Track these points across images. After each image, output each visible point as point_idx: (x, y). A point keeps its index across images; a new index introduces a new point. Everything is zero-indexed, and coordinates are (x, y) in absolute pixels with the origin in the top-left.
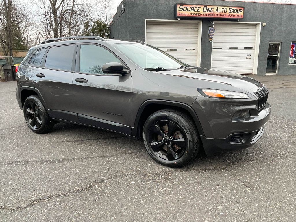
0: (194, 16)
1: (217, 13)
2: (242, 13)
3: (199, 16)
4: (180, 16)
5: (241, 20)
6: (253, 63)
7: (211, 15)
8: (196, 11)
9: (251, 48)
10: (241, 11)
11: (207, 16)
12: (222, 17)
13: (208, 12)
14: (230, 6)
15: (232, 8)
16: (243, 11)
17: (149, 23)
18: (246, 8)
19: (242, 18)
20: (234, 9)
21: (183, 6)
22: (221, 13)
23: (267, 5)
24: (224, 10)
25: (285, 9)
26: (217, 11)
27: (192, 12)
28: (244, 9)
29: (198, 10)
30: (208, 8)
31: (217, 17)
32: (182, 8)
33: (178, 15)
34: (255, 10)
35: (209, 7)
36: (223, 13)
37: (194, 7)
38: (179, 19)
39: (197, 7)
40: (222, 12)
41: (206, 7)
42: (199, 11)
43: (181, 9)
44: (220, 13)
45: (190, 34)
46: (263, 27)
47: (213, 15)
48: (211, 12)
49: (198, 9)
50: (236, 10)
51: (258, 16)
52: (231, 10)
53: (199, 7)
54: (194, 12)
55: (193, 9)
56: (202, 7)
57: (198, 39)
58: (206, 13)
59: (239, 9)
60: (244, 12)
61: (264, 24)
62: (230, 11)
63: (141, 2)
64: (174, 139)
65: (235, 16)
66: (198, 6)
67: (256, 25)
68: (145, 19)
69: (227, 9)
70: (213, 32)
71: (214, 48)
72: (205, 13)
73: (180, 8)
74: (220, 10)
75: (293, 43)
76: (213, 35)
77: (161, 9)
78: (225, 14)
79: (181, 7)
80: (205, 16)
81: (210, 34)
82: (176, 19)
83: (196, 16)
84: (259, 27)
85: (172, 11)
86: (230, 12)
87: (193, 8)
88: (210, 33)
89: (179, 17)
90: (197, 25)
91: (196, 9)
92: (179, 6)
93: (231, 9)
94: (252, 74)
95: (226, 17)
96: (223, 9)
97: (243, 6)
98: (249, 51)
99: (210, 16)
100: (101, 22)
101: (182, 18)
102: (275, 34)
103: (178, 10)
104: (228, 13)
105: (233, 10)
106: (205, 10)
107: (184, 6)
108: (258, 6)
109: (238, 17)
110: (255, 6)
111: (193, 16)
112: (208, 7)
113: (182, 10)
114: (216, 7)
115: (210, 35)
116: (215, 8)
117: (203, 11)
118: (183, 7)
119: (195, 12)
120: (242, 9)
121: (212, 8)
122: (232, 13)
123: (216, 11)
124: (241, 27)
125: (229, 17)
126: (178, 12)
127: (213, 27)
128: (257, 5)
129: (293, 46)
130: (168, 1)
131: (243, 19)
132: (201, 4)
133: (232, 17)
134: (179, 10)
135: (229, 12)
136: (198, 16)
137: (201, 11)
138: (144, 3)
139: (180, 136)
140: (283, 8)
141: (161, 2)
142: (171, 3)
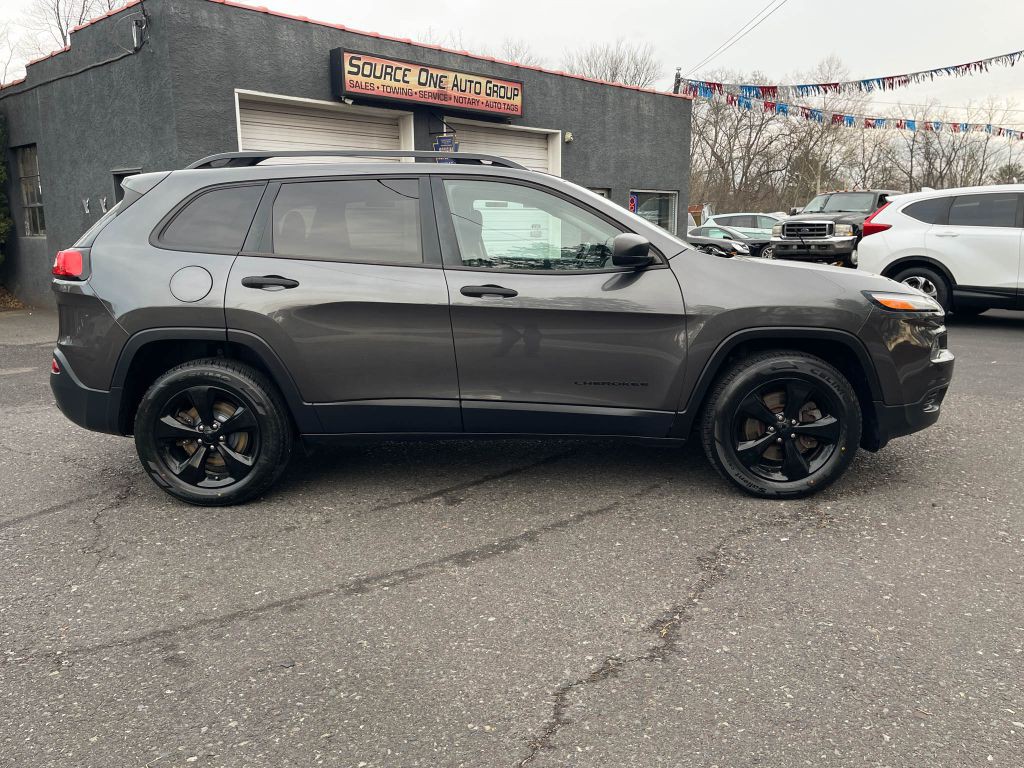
0: (395, 96)
1: (455, 93)
2: (518, 101)
3: (408, 97)
4: (352, 90)
5: (515, 119)
7: (442, 97)
8: (399, 81)
10: (516, 92)
11: (430, 100)
12: (470, 106)
13: (432, 89)
14: (490, 78)
15: (494, 82)
16: (519, 93)
17: (248, 104)
18: (524, 86)
19: (519, 113)
20: (499, 85)
21: (359, 59)
22: (467, 95)
23: (571, 82)
24: (473, 85)
25: (610, 99)
26: (457, 86)
27: (388, 81)
28: (521, 88)
29: (406, 79)
30: (432, 75)
31: (456, 104)
32: (358, 67)
33: (348, 89)
34: (545, 95)
35: (435, 72)
36: (473, 96)
37: (392, 68)
38: (350, 102)
39: (401, 69)
40: (468, 90)
41: (427, 71)
42: (408, 82)
43: (355, 70)
44: (463, 95)
46: (566, 144)
47: (446, 97)
48: (440, 87)
49: (405, 75)
50: (502, 90)
51: (552, 112)
52: (490, 88)
53: (406, 70)
54: (394, 84)
55: (390, 74)
56: (415, 70)
58: (426, 88)
59: (510, 86)
60: (522, 96)
61: (569, 136)
62: (488, 92)
63: (216, 26)
64: (802, 424)
65: (503, 106)
66: (404, 66)
67: (546, 137)
68: (236, 90)
69: (480, 83)
72: (423, 88)
73: (352, 65)
74: (463, 84)
75: (633, 193)
77: (287, 59)
78: (476, 97)
79: (354, 62)
80: (423, 100)
82: (337, 99)
83: (399, 96)
84: (557, 146)
85: (322, 70)
86: (490, 95)
87: (389, 70)
89: (350, 96)
91: (399, 75)
92: (347, 57)
93: (491, 85)
95: (481, 107)
96: (471, 82)
97: (517, 78)
99: (437, 102)
101: (361, 100)
102: (593, 165)
103: (346, 72)
104: (483, 97)
105: (495, 89)
106: (423, 80)
107: (364, 59)
108: (549, 83)
109: (508, 112)
110: (544, 82)
111: (391, 95)
112: (431, 71)
113: (357, 74)
114: (453, 74)
116: (451, 76)
117: (420, 83)
118: (360, 63)
119: (397, 85)
120: (518, 86)
121: (441, 77)
122: (494, 98)
123: (454, 85)
124: (512, 141)
125: (488, 109)
126: (348, 77)
127: (445, 135)
128: (548, 80)
129: (632, 201)
130: (307, 37)
131: (521, 117)
132: (405, 57)
133: (494, 110)
134: (350, 72)
135: (486, 94)
136: (404, 97)
137: (412, 83)
138: (228, 33)
139: (817, 414)
140: (604, 96)
141: (286, 35)
142: (316, 43)
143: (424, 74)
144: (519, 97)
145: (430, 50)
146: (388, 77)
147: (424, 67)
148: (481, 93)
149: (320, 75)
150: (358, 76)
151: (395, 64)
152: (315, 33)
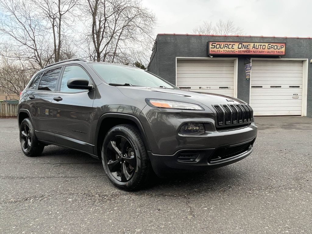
0: (228, 53)
1: (254, 50)
2: (283, 50)
3: (233, 53)
4: (212, 53)
5: (282, 56)
6: (302, 103)
7: (248, 52)
8: (230, 48)
9: (299, 87)
10: (282, 47)
11: (243, 53)
12: (260, 53)
13: (244, 49)
14: (269, 43)
15: (272, 44)
16: (284, 47)
17: (179, 61)
18: (288, 44)
19: (284, 54)
20: (274, 45)
21: (215, 43)
22: (259, 50)
24: (262, 46)
26: (254, 47)
27: (226, 49)
28: (285, 45)
29: (233, 47)
30: (244, 45)
31: (254, 53)
32: (215, 46)
33: (210, 53)
34: (300, 47)
35: (245, 44)
36: (261, 50)
37: (227, 45)
38: (212, 57)
39: (231, 44)
40: (259, 48)
41: (242, 44)
42: (234, 48)
43: (214, 47)
44: (257, 50)
45: (224, 72)
46: (311, 64)
47: (249, 51)
48: (247, 48)
49: (232, 46)
50: (276, 47)
51: (303, 52)
52: (270, 47)
54: (228, 50)
55: (227, 47)
56: (237, 44)
57: (234, 78)
58: (241, 49)
59: (279, 45)
60: (285, 49)
63: (172, 41)
65: (276, 52)
66: (232, 43)
67: (302, 62)
68: (176, 57)
69: (265, 45)
70: (250, 69)
71: (252, 87)
72: (240, 50)
73: (212, 45)
74: (257, 46)
76: (250, 72)
77: (193, 47)
78: (263, 50)
79: (213, 45)
80: (240, 53)
81: (247, 71)
82: (208, 56)
83: (230, 53)
84: (307, 64)
85: (204, 48)
86: (269, 49)
87: (226, 45)
88: (246, 70)
89: (212, 55)
90: (233, 62)
91: (230, 46)
93: (270, 46)
94: (300, 116)
95: (265, 53)
96: (261, 45)
97: (285, 42)
98: (296, 90)
99: (246, 53)
100: (139, 63)
101: (215, 56)
103: (210, 48)
104: (266, 50)
105: (272, 46)
106: (240, 47)
107: (217, 43)
108: (303, 42)
109: (279, 54)
110: (299, 42)
111: (227, 53)
112: (243, 44)
113: (214, 48)
114: (253, 44)
115: (246, 73)
116: (252, 44)
117: (238, 48)
119: (229, 50)
120: (284, 44)
121: (247, 45)
122: (272, 49)
123: (253, 47)
125: (268, 54)
126: (210, 49)
127: (250, 64)
130: (200, 40)
132: (236, 41)
133: (271, 54)
134: (211, 48)
135: (268, 49)
136: (232, 53)
137: (236, 48)
138: (175, 42)
141: (193, 40)
142: (203, 41)
144: (284, 48)
145: (246, 37)
147: (241, 43)
148: (266, 49)
149: (203, 50)
151: (229, 43)
152: (203, 38)
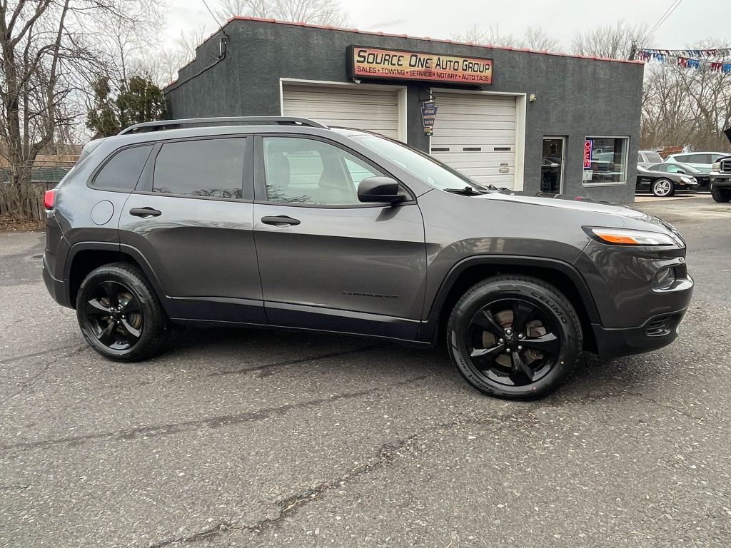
0: (391, 75)
1: (439, 70)
2: (489, 73)
3: (401, 76)
4: (360, 73)
5: (487, 87)
6: (515, 181)
7: (427, 74)
8: (395, 65)
9: (508, 149)
10: (487, 67)
11: (418, 77)
12: (449, 79)
13: (420, 69)
14: (465, 57)
15: (469, 61)
16: (490, 67)
17: (288, 87)
18: (495, 62)
19: (489, 82)
20: (473, 62)
21: (365, 51)
22: (448, 71)
23: (536, 57)
24: (452, 64)
25: (570, 67)
26: (439, 65)
27: (386, 65)
28: (493, 63)
29: (400, 63)
30: (420, 59)
31: (438, 79)
32: (364, 57)
33: (356, 73)
34: (514, 67)
35: (422, 57)
36: (452, 72)
37: (389, 56)
38: (359, 82)
39: (396, 56)
40: (448, 68)
41: (416, 56)
42: (401, 65)
43: (362, 59)
44: (443, 71)
45: (379, 117)
46: (530, 103)
47: (430, 74)
48: (426, 67)
49: (399, 60)
50: (476, 66)
51: (519, 80)
52: (466, 65)
53: (400, 56)
54: (390, 67)
55: (388, 60)
56: (407, 56)
57: (399, 130)
58: (416, 69)
59: (482, 63)
60: (492, 71)
61: (533, 97)
62: (465, 68)
63: (269, 37)
64: (527, 338)
65: (476, 78)
66: (398, 54)
67: (515, 98)
68: (281, 79)
69: (458, 62)
70: (432, 112)
71: (433, 150)
72: (413, 69)
73: (359, 56)
74: (445, 63)
75: (587, 139)
76: (433, 119)
77: (316, 55)
78: (455, 72)
79: (362, 54)
80: (413, 77)
81: (425, 117)
82: (350, 80)
83: (394, 76)
84: (523, 104)
85: (341, 61)
86: (466, 70)
87: (387, 58)
88: (425, 115)
89: (358, 78)
90: (395, 95)
91: (395, 60)
92: (356, 51)
93: (467, 63)
95: (459, 80)
96: (451, 61)
97: (489, 56)
98: (504, 156)
99: (424, 78)
100: (144, 81)
101: (366, 80)
102: (553, 118)
103: (355, 61)
104: (460, 72)
105: (471, 65)
106: (413, 63)
107: (369, 51)
108: (517, 58)
109: (481, 82)
110: (513, 58)
111: (389, 75)
112: (419, 56)
114: (437, 57)
115: (425, 120)
116: (435, 58)
117: (410, 65)
118: (366, 55)
119: (393, 67)
120: (489, 62)
121: (427, 59)
122: (470, 72)
123: (437, 65)
124: (486, 103)
125: (464, 80)
126: (356, 65)
127: (431, 101)
128: (516, 56)
129: (588, 144)
130: (331, 39)
131: (491, 84)
132: (402, 48)
133: (469, 81)
134: (358, 61)
135: (463, 70)
136: (398, 76)
137: (405, 65)
138: (277, 41)
139: (542, 331)
140: (565, 65)
141: (316, 40)
142: (337, 43)
143: (414, 58)
144: (490, 70)
145: (422, 41)
146: (386, 62)
147: (414, 53)
148: (457, 69)
149: (339, 65)
150: (364, 63)
151: (392, 53)
152: (337, 36)
